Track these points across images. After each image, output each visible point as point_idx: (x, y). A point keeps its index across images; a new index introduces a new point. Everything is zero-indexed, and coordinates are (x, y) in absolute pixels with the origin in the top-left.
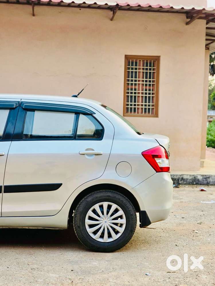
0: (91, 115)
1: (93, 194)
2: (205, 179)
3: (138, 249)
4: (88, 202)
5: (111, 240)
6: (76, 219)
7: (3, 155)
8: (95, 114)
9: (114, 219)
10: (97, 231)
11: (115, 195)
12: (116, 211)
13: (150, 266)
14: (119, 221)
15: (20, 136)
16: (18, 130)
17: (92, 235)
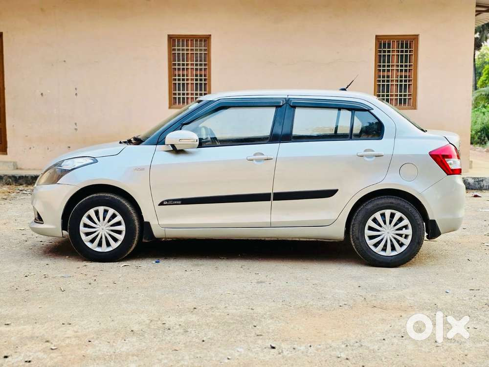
0: (368, 111)
1: (374, 201)
2: (477, 183)
3: (425, 264)
4: (368, 209)
5: (394, 253)
6: (354, 230)
7: (272, 159)
8: (373, 109)
9: (397, 230)
10: (379, 243)
11: (399, 202)
12: (401, 220)
13: (447, 283)
14: (404, 231)
15: (288, 137)
16: (286, 130)
17: (373, 248)
